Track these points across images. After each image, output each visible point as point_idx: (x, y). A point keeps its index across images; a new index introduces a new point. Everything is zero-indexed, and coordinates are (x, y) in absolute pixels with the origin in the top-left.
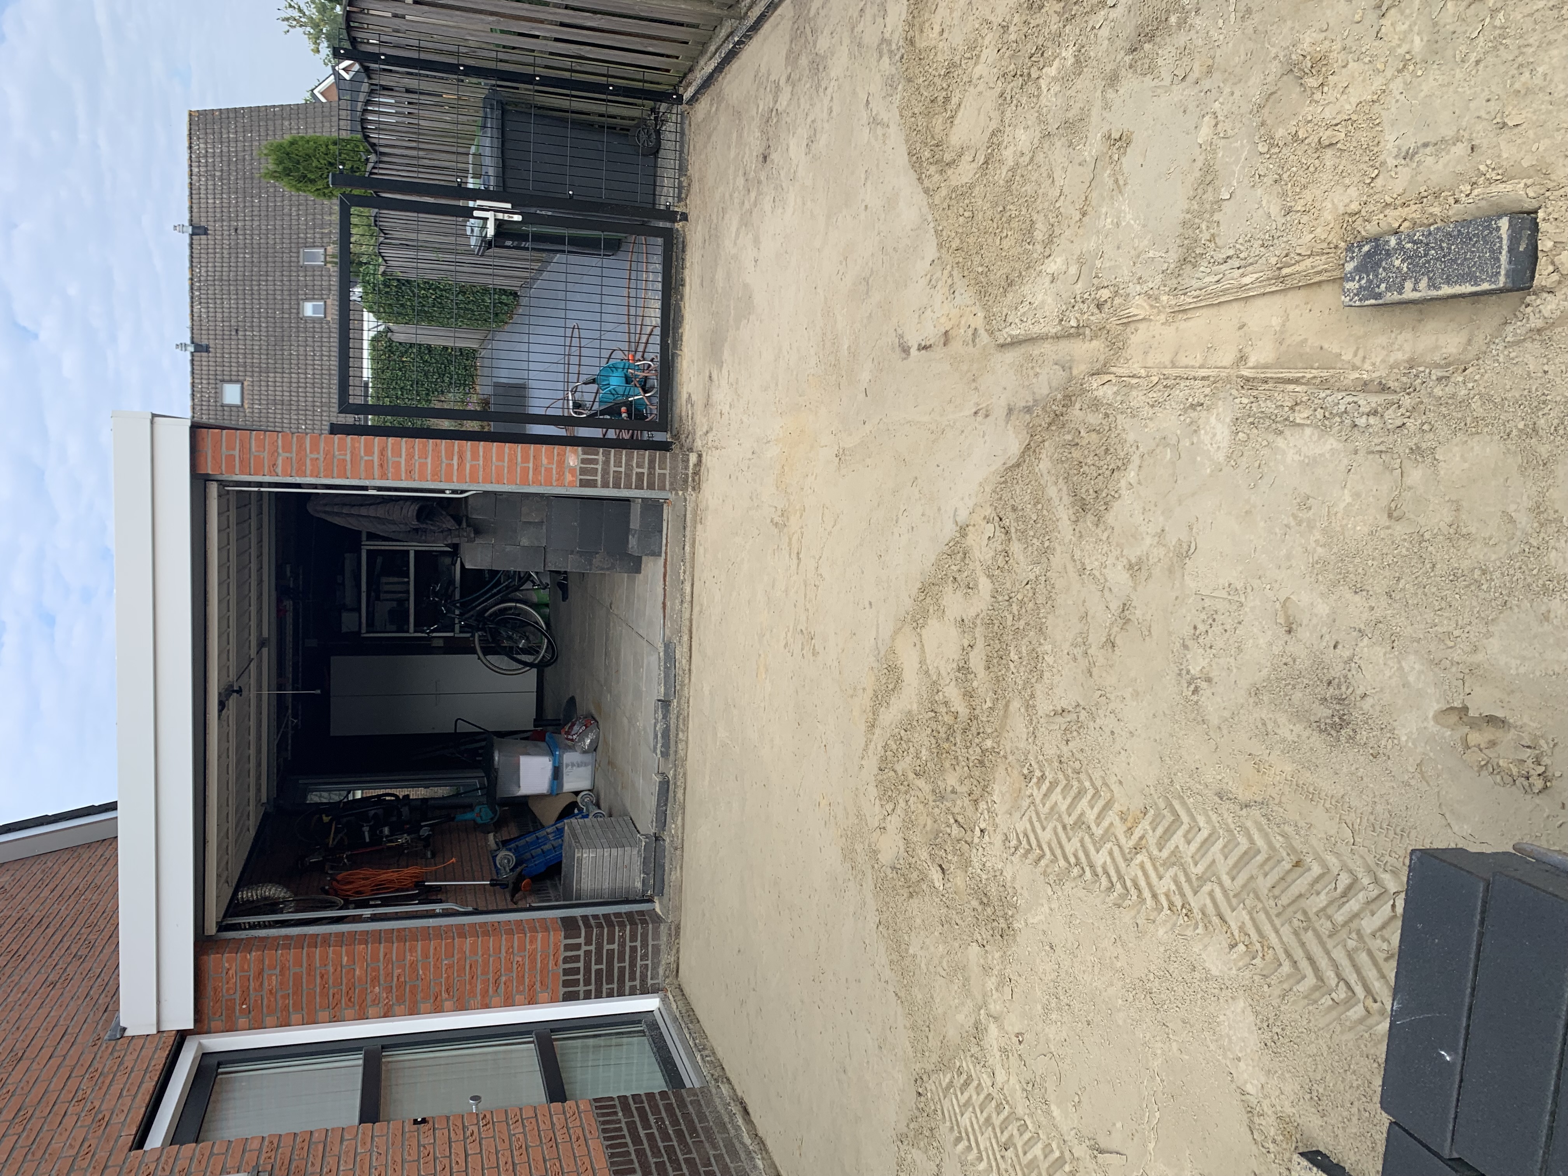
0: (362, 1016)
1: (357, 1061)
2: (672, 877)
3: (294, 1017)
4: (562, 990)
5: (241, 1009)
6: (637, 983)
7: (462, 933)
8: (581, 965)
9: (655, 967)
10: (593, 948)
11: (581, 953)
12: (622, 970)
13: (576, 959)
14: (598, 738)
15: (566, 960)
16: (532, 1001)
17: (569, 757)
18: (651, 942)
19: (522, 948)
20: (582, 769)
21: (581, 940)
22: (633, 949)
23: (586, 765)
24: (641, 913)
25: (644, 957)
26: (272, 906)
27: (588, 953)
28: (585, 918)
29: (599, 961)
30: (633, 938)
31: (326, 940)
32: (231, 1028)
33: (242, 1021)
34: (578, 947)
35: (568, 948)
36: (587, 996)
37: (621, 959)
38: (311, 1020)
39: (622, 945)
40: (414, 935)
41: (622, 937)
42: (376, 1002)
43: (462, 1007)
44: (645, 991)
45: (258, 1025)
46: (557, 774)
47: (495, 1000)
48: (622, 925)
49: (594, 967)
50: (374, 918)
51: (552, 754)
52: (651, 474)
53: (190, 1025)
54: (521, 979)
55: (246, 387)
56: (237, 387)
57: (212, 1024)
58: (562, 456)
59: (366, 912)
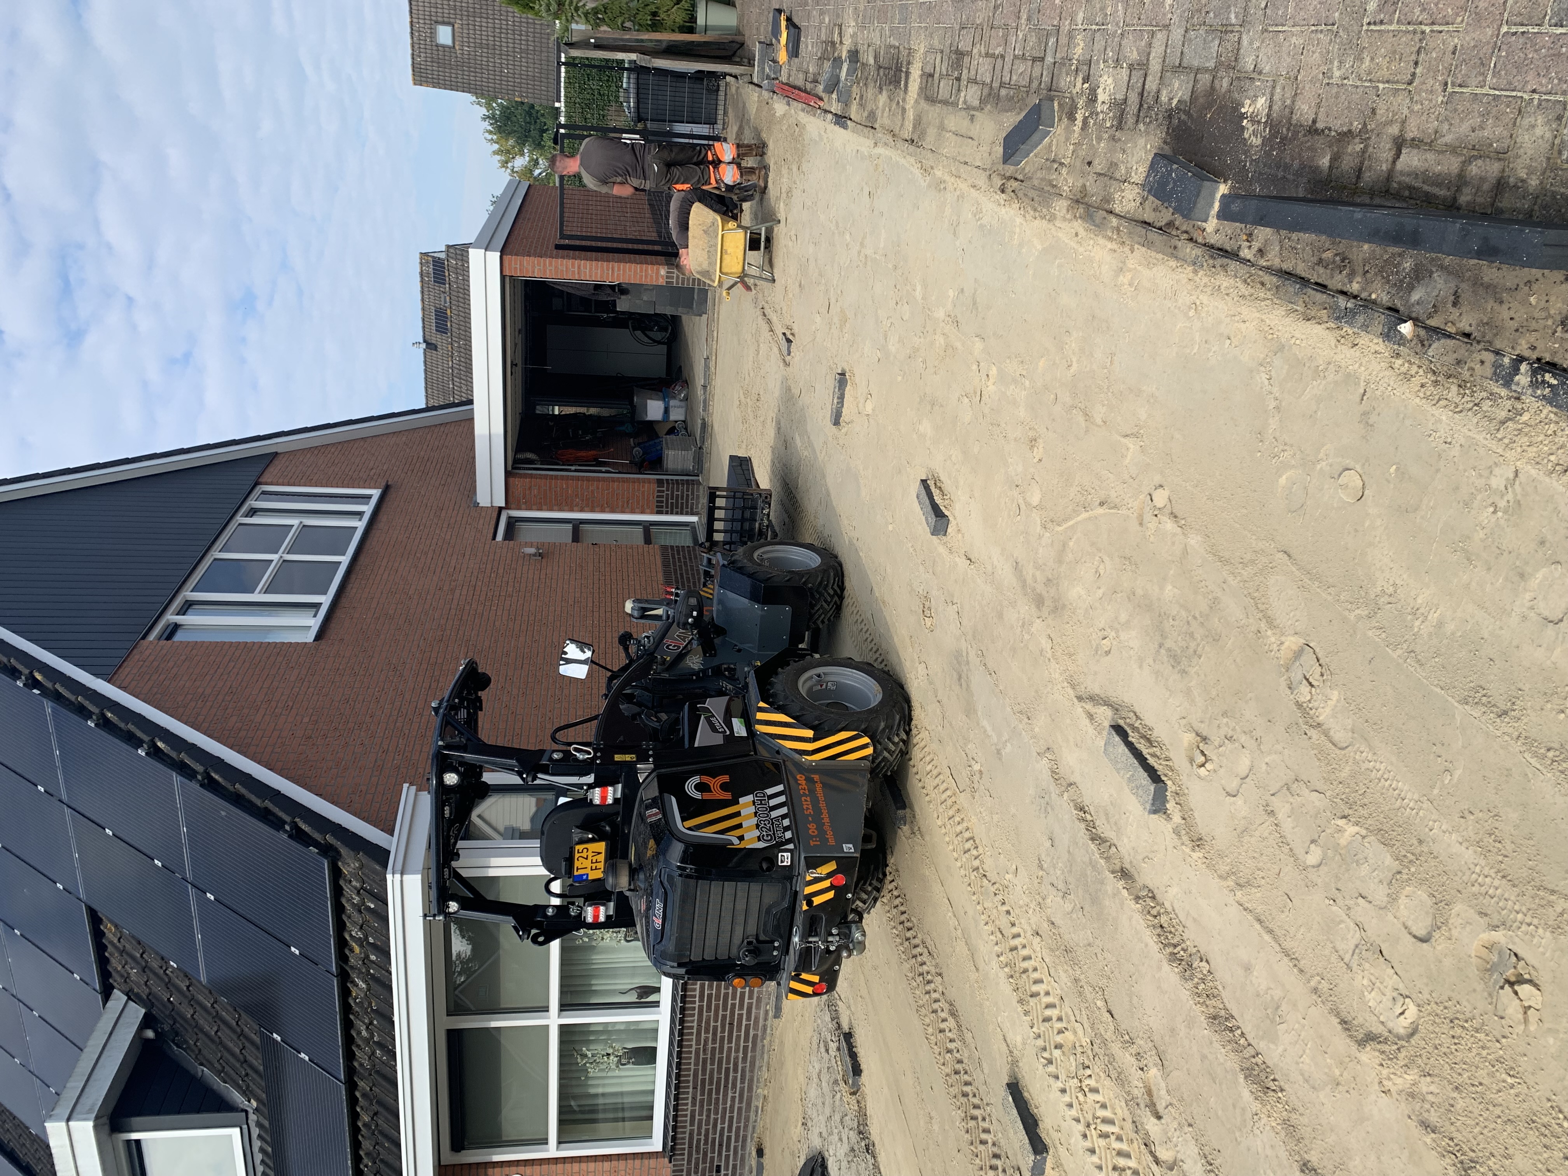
0: (572, 510)
1: (569, 527)
2: (706, 466)
3: (544, 507)
4: (656, 509)
5: (525, 501)
6: (689, 510)
7: (613, 480)
8: (664, 499)
9: (697, 505)
10: (670, 492)
11: (665, 494)
12: (682, 503)
13: (663, 496)
14: (687, 393)
15: (658, 496)
16: (643, 512)
17: (672, 403)
18: (696, 493)
19: (639, 490)
20: (679, 410)
21: (665, 489)
22: (687, 495)
23: (682, 407)
24: (693, 481)
25: (692, 500)
26: (531, 462)
27: (667, 495)
28: (667, 480)
29: (672, 499)
30: (688, 491)
31: (556, 477)
32: (519, 509)
33: (523, 506)
34: (663, 492)
35: (659, 491)
36: (667, 513)
37: (682, 499)
38: (551, 509)
39: (683, 493)
40: (593, 479)
41: (683, 490)
42: (577, 505)
43: (613, 511)
44: (692, 514)
45: (529, 509)
46: (666, 411)
47: (627, 510)
48: (683, 484)
49: (670, 501)
50: (576, 471)
51: (664, 399)
53: (503, 505)
54: (638, 503)
55: (457, 30)
56: (449, 29)
57: (512, 506)
58: (658, 270)
59: (573, 468)
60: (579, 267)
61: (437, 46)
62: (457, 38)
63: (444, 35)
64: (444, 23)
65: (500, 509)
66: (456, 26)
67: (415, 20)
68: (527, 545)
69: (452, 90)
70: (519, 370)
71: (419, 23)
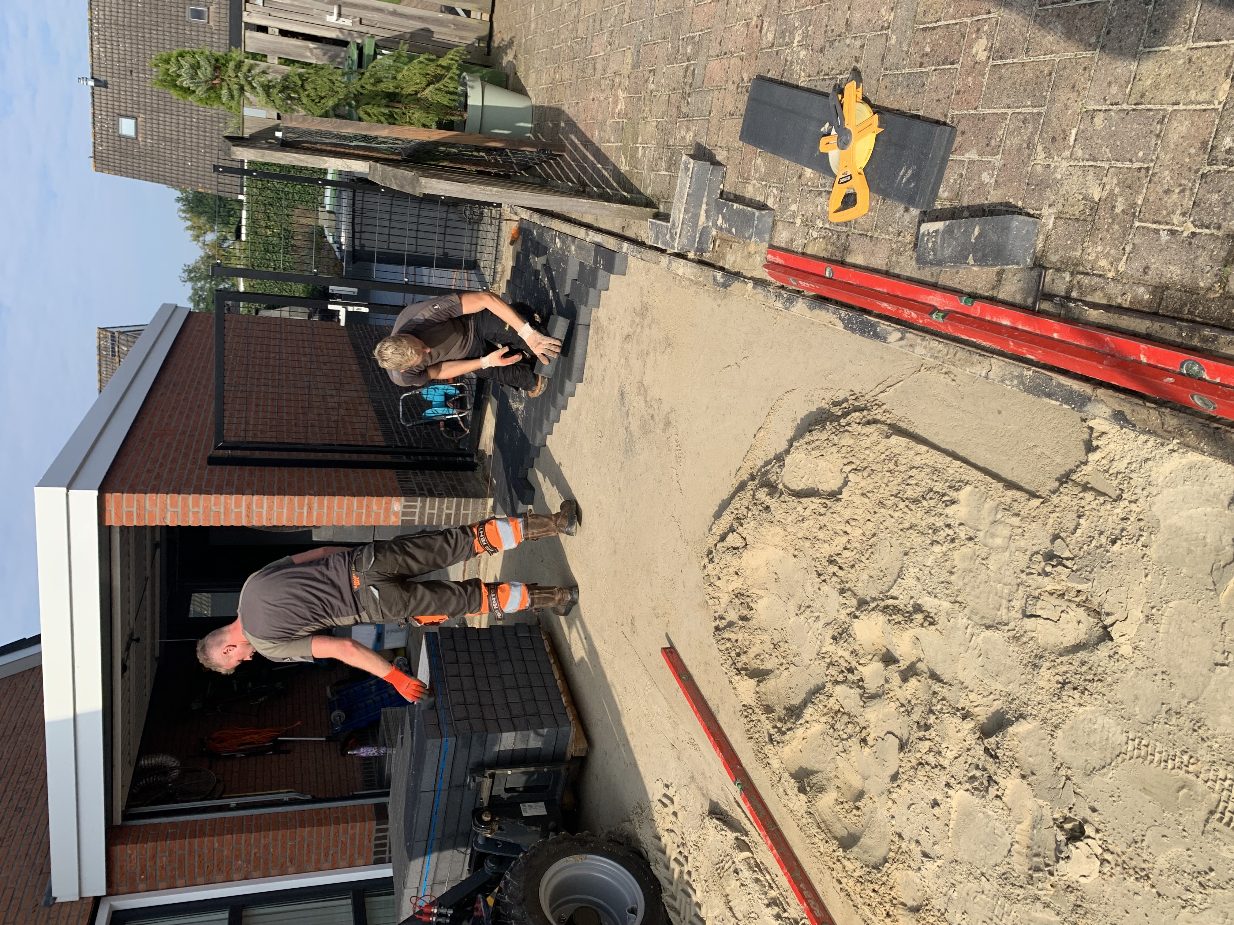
0: (229, 880)
1: (224, 913)
3: (179, 882)
5: (140, 879)
8: (387, 841)
11: (388, 833)
13: (386, 837)
15: (377, 839)
16: (352, 866)
19: (345, 832)
21: (388, 824)
31: (202, 826)
32: (133, 890)
33: (141, 886)
34: (385, 830)
38: (192, 883)
42: (239, 869)
45: (152, 888)
47: (325, 866)
50: (239, 807)
52: (457, 514)
53: (104, 893)
54: (345, 852)
55: (139, 123)
56: (132, 122)
57: (121, 889)
58: (388, 504)
59: (233, 802)
60: (249, 507)
61: (120, 136)
62: (140, 131)
63: (127, 127)
64: (126, 116)
65: (97, 900)
66: (139, 119)
67: (97, 112)
69: (134, 178)
71: (101, 114)
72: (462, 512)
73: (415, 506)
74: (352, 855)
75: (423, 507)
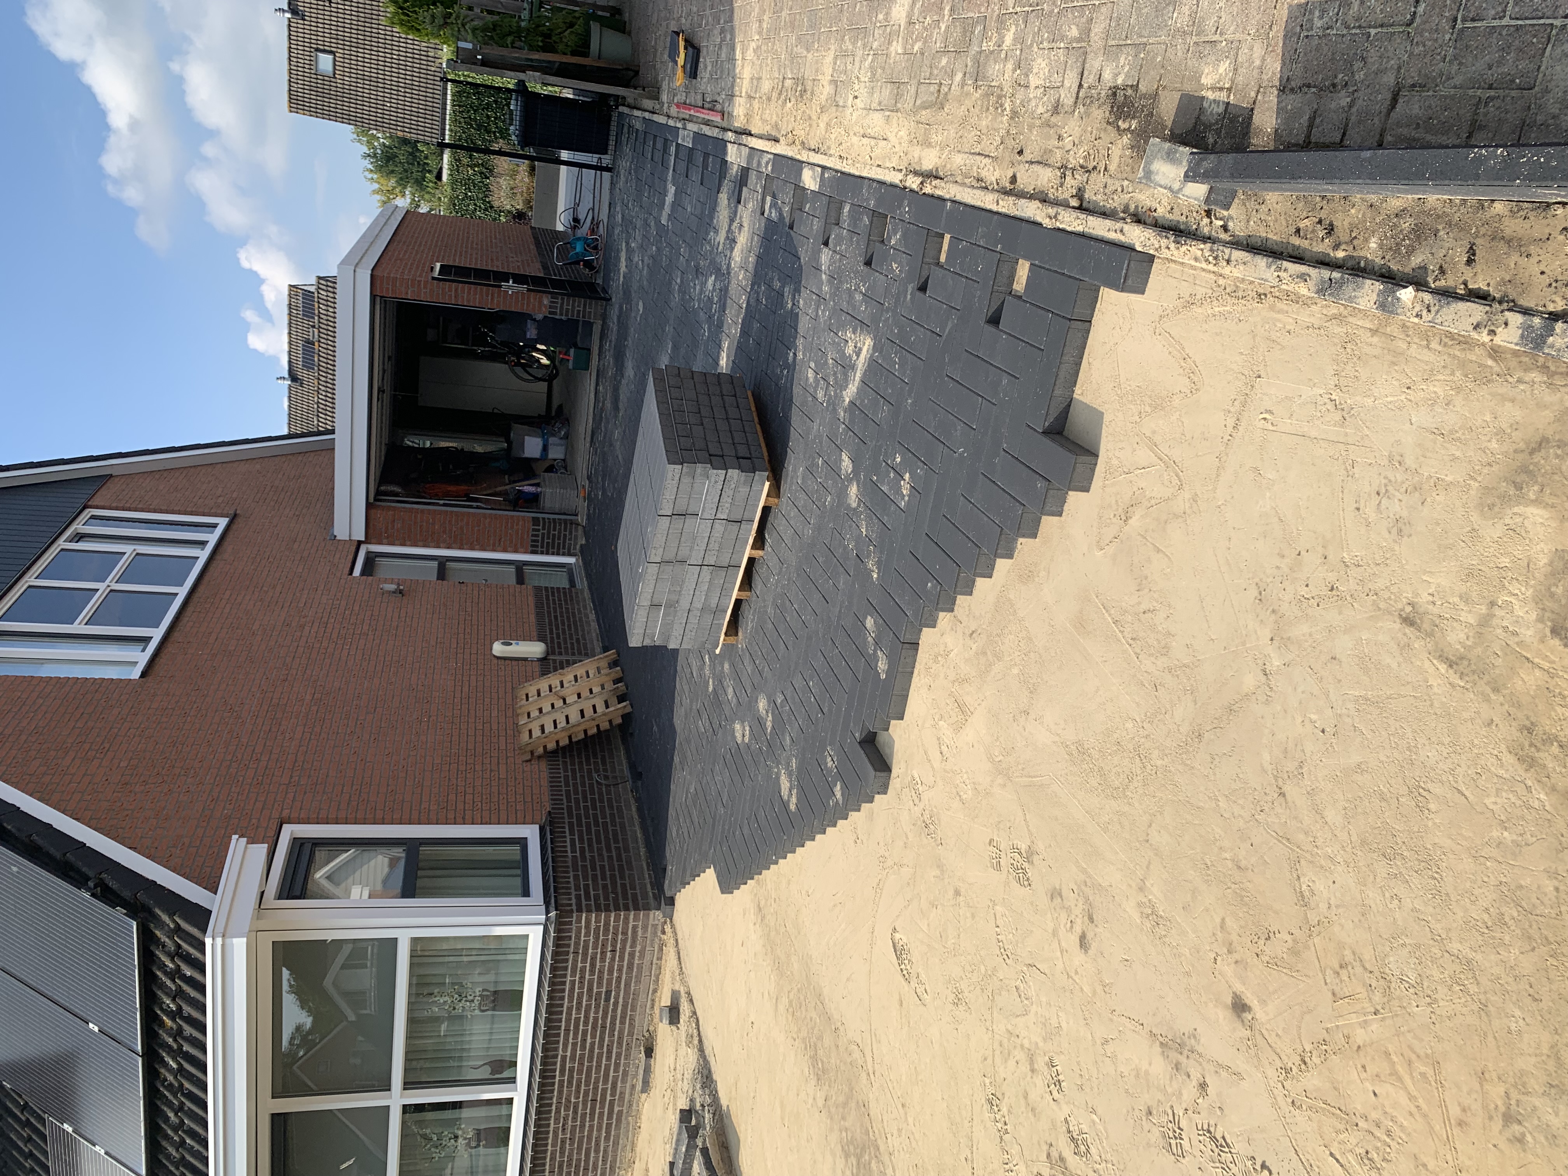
0: (438, 547)
1: (435, 564)
3: (408, 543)
4: (530, 549)
5: (384, 535)
6: (566, 551)
7: (485, 516)
8: (540, 538)
9: (575, 544)
10: (545, 531)
11: (540, 533)
12: (559, 544)
13: (537, 536)
14: (568, 430)
15: (532, 536)
16: (516, 551)
17: (552, 440)
18: (574, 534)
19: (512, 527)
20: (559, 448)
21: (540, 528)
22: (565, 535)
23: (562, 445)
24: (571, 520)
25: (570, 539)
26: (396, 495)
27: (543, 534)
28: (544, 519)
29: (548, 538)
30: (565, 530)
31: (422, 511)
32: (380, 543)
33: (385, 541)
34: (538, 530)
35: (534, 530)
36: (542, 553)
37: (559, 539)
38: (416, 545)
39: (560, 533)
40: (463, 514)
41: (560, 529)
42: (444, 541)
43: (483, 549)
44: (570, 554)
45: (391, 543)
46: (545, 449)
47: (499, 548)
48: (560, 524)
49: (546, 541)
50: (445, 505)
51: (542, 436)
52: (584, 311)
53: (363, 539)
54: (510, 541)
55: (337, 59)
56: (330, 58)
57: (373, 540)
58: (541, 298)
59: (441, 502)
60: (456, 290)
61: (316, 74)
62: (338, 68)
64: (324, 52)
65: (360, 543)
66: (337, 55)
68: (386, 581)
70: (386, 397)
71: (297, 49)
72: (588, 310)
73: (557, 303)
74: (516, 545)
75: (562, 304)
